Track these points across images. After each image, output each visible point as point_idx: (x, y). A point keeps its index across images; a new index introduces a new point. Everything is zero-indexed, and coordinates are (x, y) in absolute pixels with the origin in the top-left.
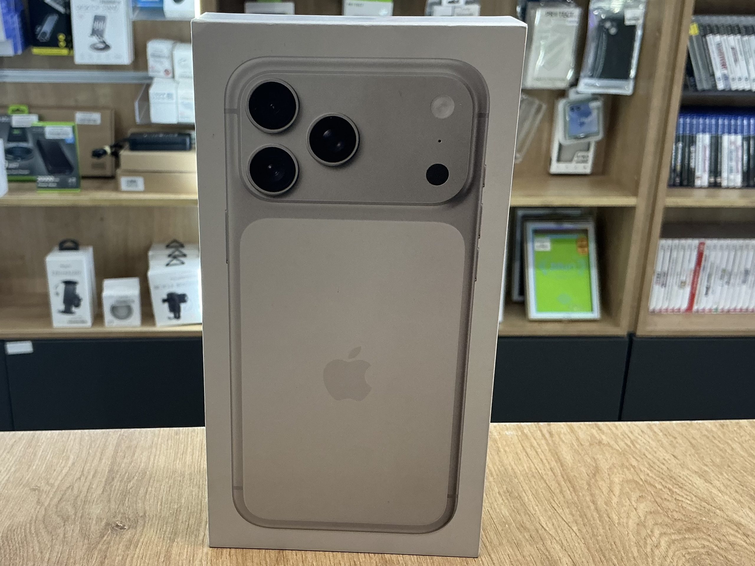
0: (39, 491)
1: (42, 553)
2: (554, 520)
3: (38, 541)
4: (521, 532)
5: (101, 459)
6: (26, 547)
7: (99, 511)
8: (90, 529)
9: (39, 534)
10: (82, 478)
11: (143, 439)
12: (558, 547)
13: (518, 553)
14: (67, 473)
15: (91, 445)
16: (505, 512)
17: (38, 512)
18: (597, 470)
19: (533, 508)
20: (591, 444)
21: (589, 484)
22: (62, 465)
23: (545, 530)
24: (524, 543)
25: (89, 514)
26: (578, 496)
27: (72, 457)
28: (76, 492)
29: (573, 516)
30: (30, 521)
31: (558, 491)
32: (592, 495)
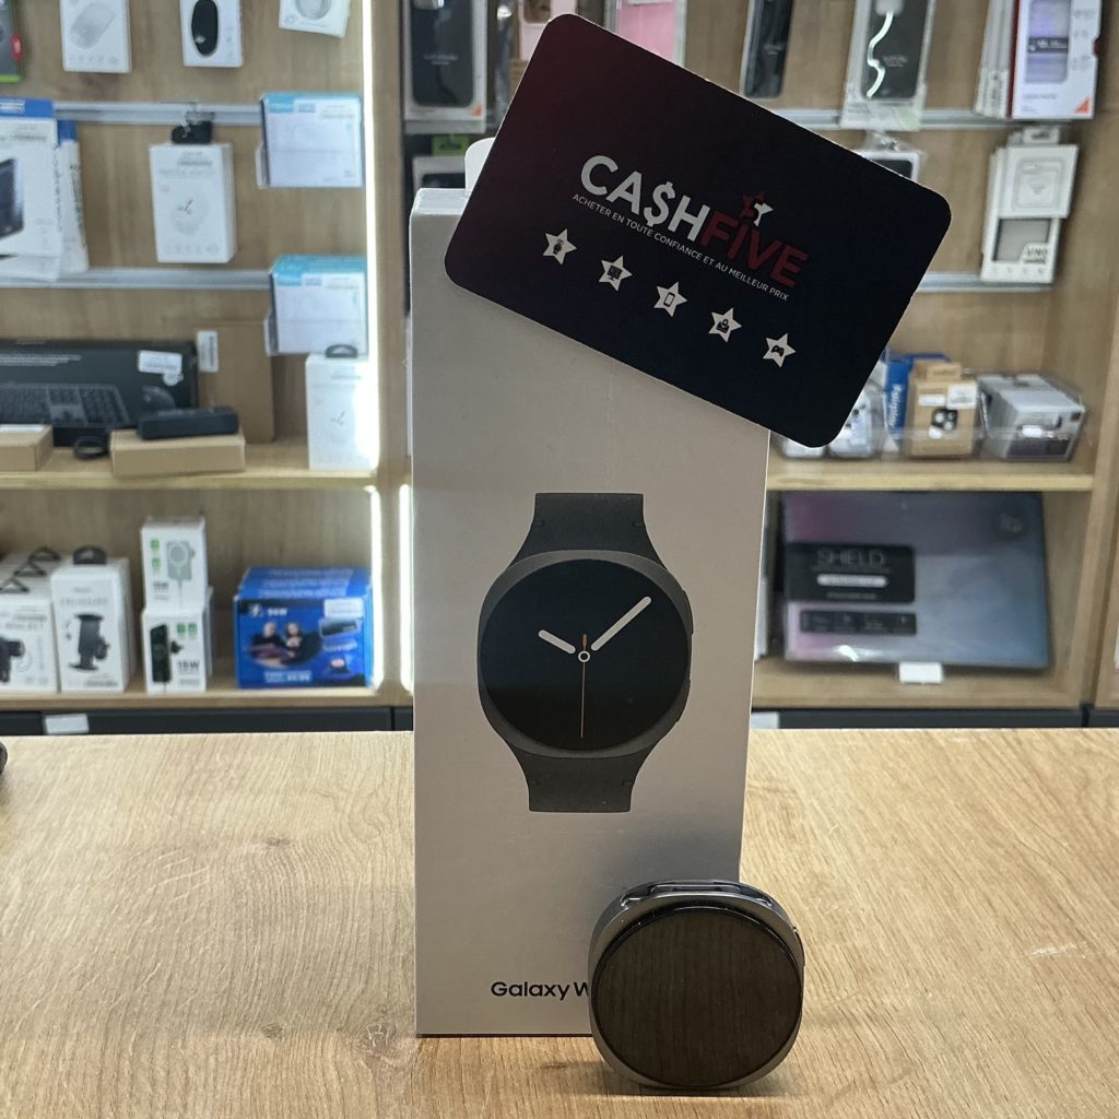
2: (1037, 837)
4: (991, 847)
12: (1045, 865)
13: (991, 869)
16: (967, 825)
18: (1087, 783)
19: (1006, 822)
20: (1076, 753)
21: (1079, 798)
23: (1025, 845)
24: (998, 859)
26: (1066, 812)
29: (1061, 830)
31: (1036, 804)
32: (1084, 809)
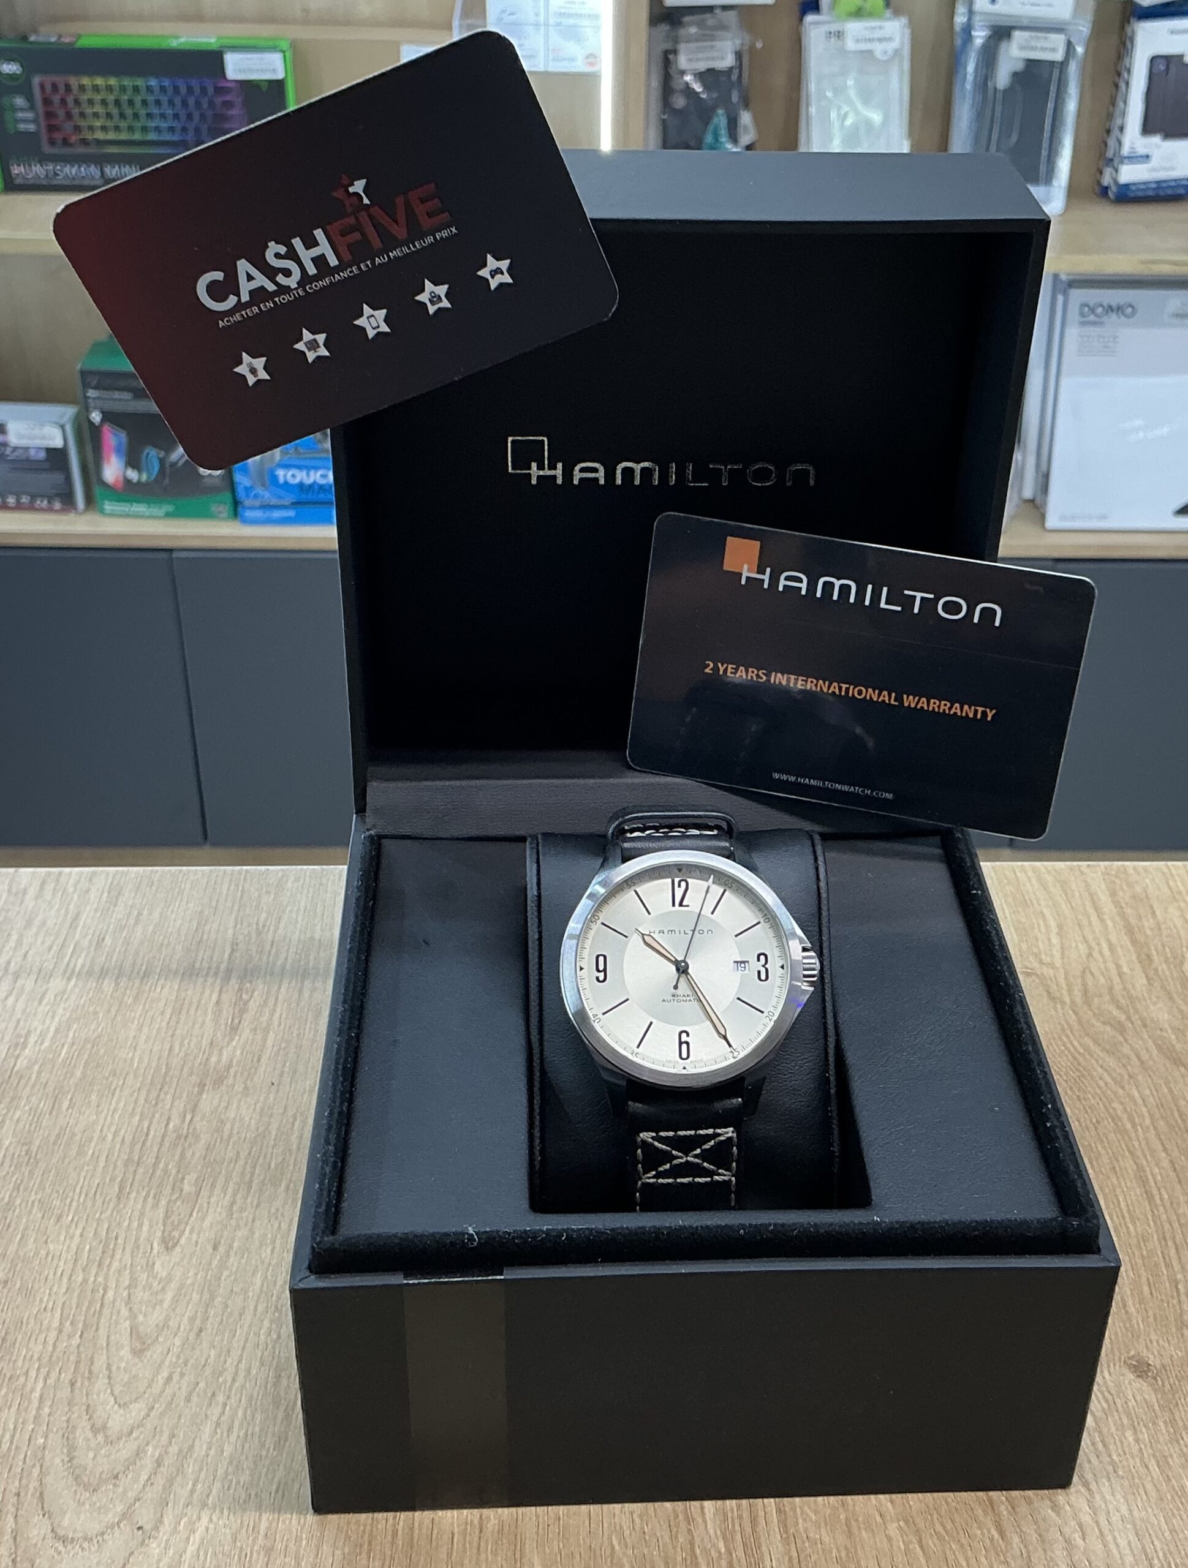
0: (1036, 975)
1: (1123, 1088)
3: (1101, 1067)
5: (1102, 920)
6: (1089, 1078)
7: (1166, 1016)
8: (1173, 1046)
9: (1095, 1056)
10: (1094, 955)
11: (1148, 881)
14: (1062, 944)
15: (1065, 891)
17: (1064, 1014)
22: (1043, 929)
25: (1152, 1020)
27: (1046, 912)
28: (1102, 981)
30: (1063, 1030)
